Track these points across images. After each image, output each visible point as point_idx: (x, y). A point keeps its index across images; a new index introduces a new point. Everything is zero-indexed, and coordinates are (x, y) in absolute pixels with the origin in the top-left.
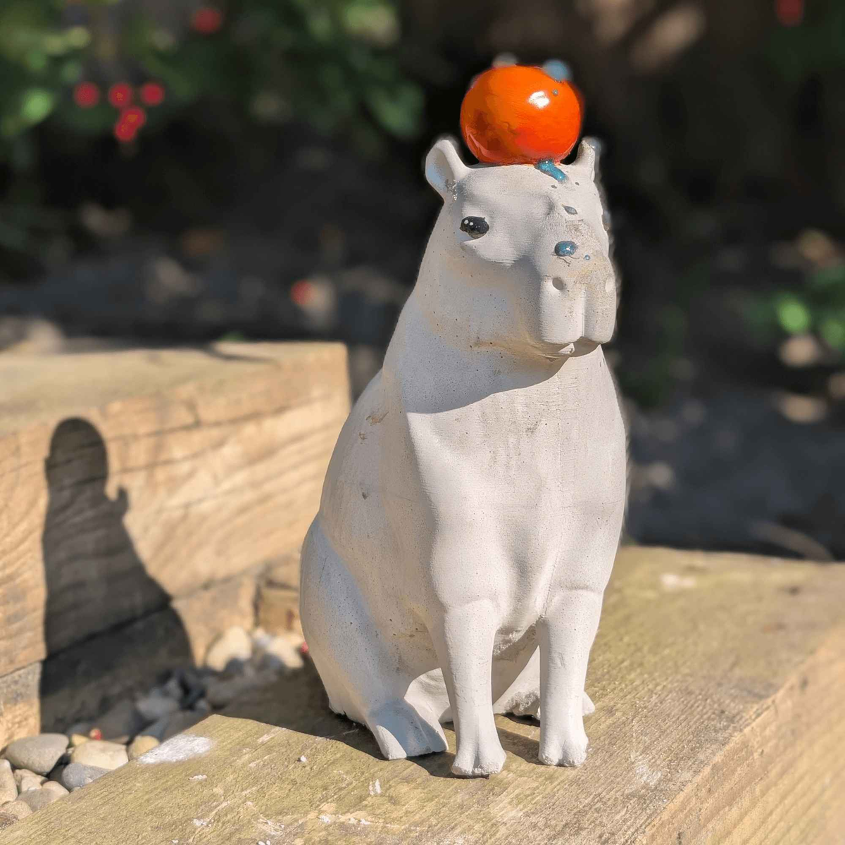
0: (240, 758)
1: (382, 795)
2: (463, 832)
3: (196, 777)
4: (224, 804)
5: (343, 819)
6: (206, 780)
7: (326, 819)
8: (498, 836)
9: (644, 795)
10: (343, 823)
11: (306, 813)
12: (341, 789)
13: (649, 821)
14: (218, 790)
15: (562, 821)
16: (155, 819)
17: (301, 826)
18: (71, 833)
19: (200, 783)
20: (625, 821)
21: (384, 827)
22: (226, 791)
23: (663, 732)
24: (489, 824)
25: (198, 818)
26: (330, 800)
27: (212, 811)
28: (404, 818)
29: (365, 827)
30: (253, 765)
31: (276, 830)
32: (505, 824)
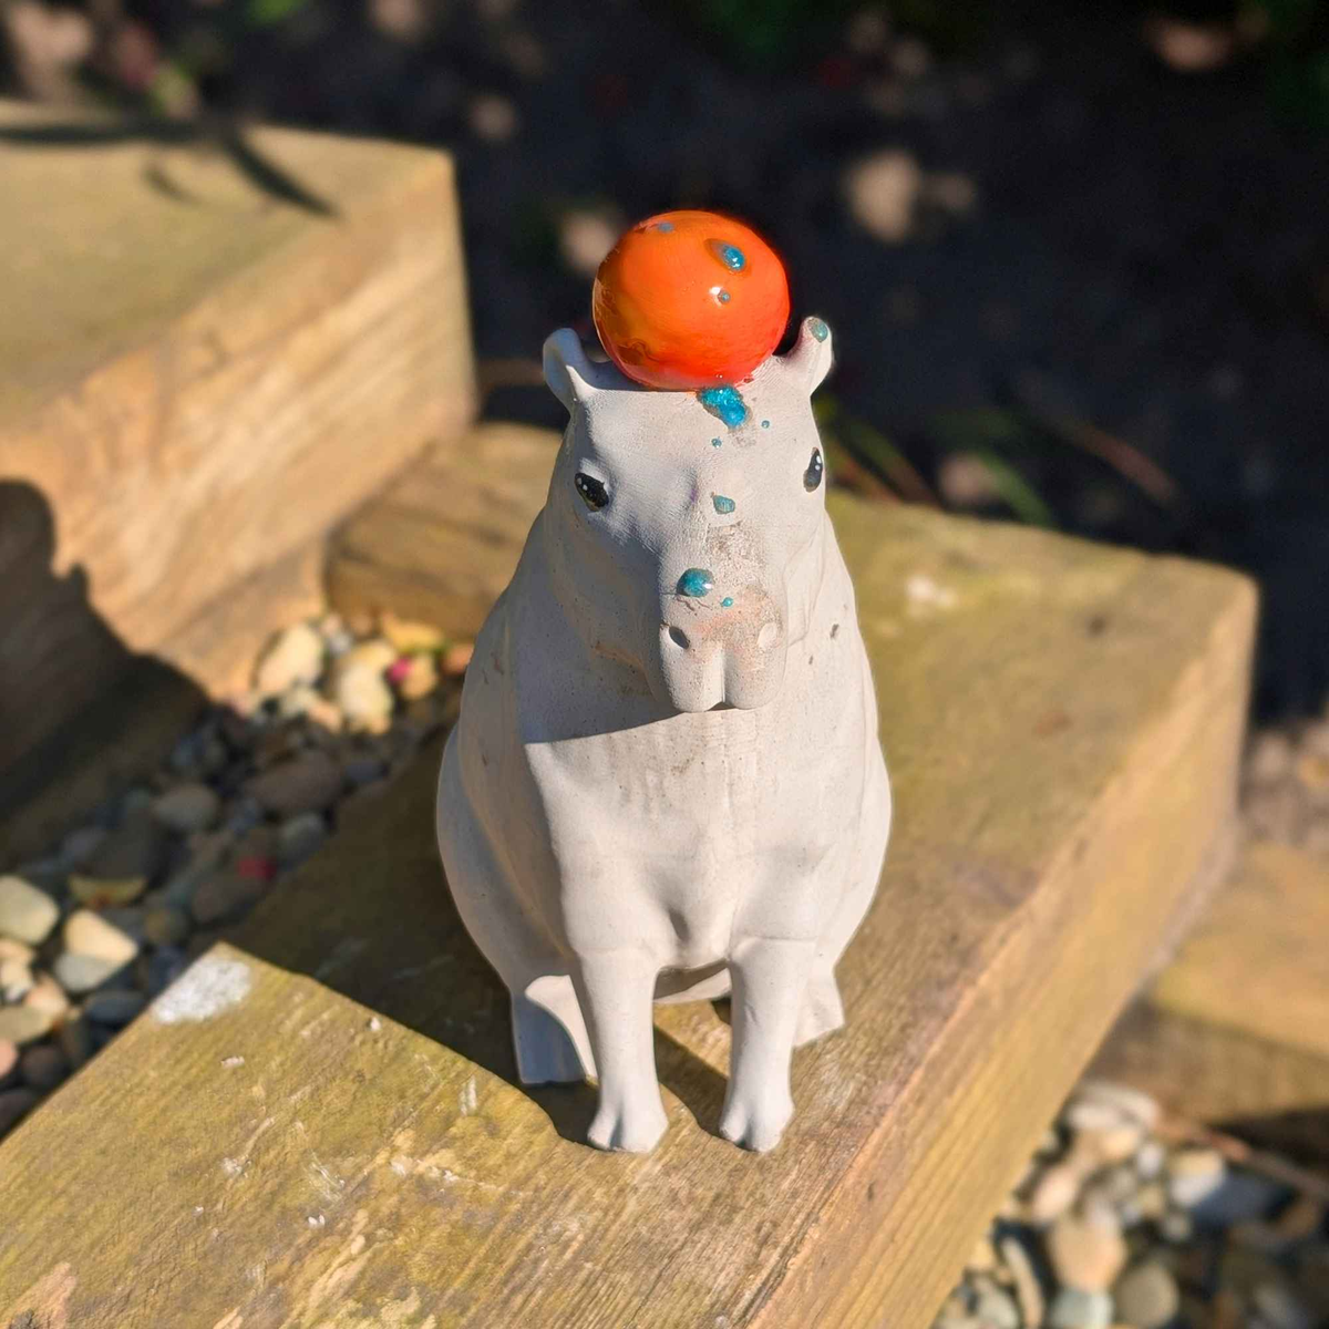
0: (289, 1014)
1: (477, 1114)
2: (578, 1208)
3: (229, 1061)
4: (266, 1124)
5: (422, 1166)
6: (243, 1067)
7: (401, 1166)
8: (624, 1217)
9: (826, 1136)
10: (421, 1176)
11: (374, 1153)
12: (423, 1097)
13: (826, 1196)
14: (258, 1091)
15: (711, 1188)
16: (173, 1155)
17: (366, 1181)
18: (61, 1184)
19: (235, 1071)
20: (795, 1194)
21: (476, 1188)
22: (269, 1091)
23: (868, 982)
24: (615, 1189)
25: (231, 1156)
26: (406, 1123)
27: (248, 1137)
28: (504, 1168)
29: (450, 1189)
30: (305, 1033)
31: (333, 1190)
32: (635, 1189)
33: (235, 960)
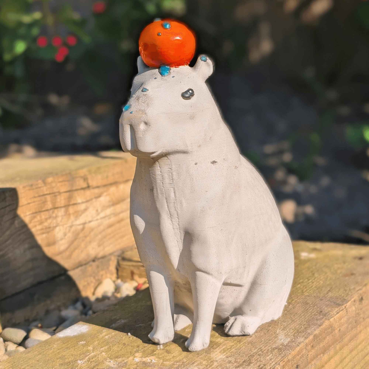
0: (101, 334)
1: (163, 349)
2: (198, 365)
3: (81, 342)
4: (92, 354)
6: (85, 344)
7: (137, 360)
8: (213, 366)
9: (281, 348)
10: (144, 361)
11: (128, 357)
12: (145, 347)
13: (282, 359)
14: (90, 348)
15: (243, 360)
16: (61, 361)
17: (126, 363)
19: (82, 345)
20: (271, 359)
21: (162, 363)
22: (94, 348)
23: (293, 321)
24: (210, 361)
25: (80, 360)
26: (139, 352)
27: (86, 357)
28: (172, 359)
29: (154, 363)
30: (107, 337)
31: (114, 365)
32: (217, 361)
33: (84, 325)
